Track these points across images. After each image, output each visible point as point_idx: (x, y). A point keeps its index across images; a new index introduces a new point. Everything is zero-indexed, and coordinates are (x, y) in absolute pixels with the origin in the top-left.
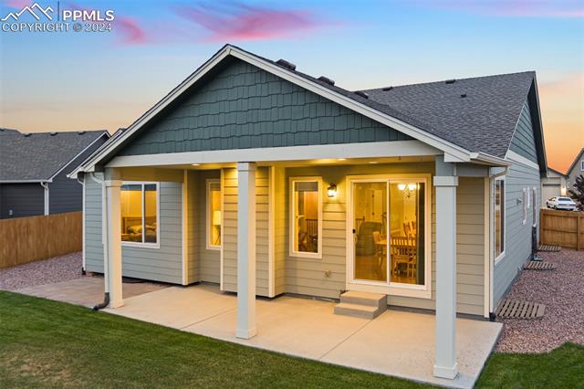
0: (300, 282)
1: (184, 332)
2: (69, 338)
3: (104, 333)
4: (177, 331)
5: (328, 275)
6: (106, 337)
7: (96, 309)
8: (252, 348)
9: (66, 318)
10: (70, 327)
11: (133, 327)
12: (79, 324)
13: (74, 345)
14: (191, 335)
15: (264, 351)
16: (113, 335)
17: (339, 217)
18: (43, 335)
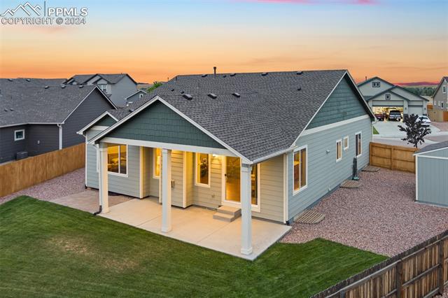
0: (200, 200)
1: (138, 229)
2: (84, 231)
3: (100, 228)
4: (134, 227)
5: (213, 196)
6: (101, 231)
7: (95, 214)
8: (168, 238)
9: (81, 220)
10: (84, 225)
11: (114, 225)
12: (88, 223)
13: (87, 235)
14: (142, 230)
15: (173, 239)
16: (105, 230)
17: (218, 167)
18: (71, 229)
